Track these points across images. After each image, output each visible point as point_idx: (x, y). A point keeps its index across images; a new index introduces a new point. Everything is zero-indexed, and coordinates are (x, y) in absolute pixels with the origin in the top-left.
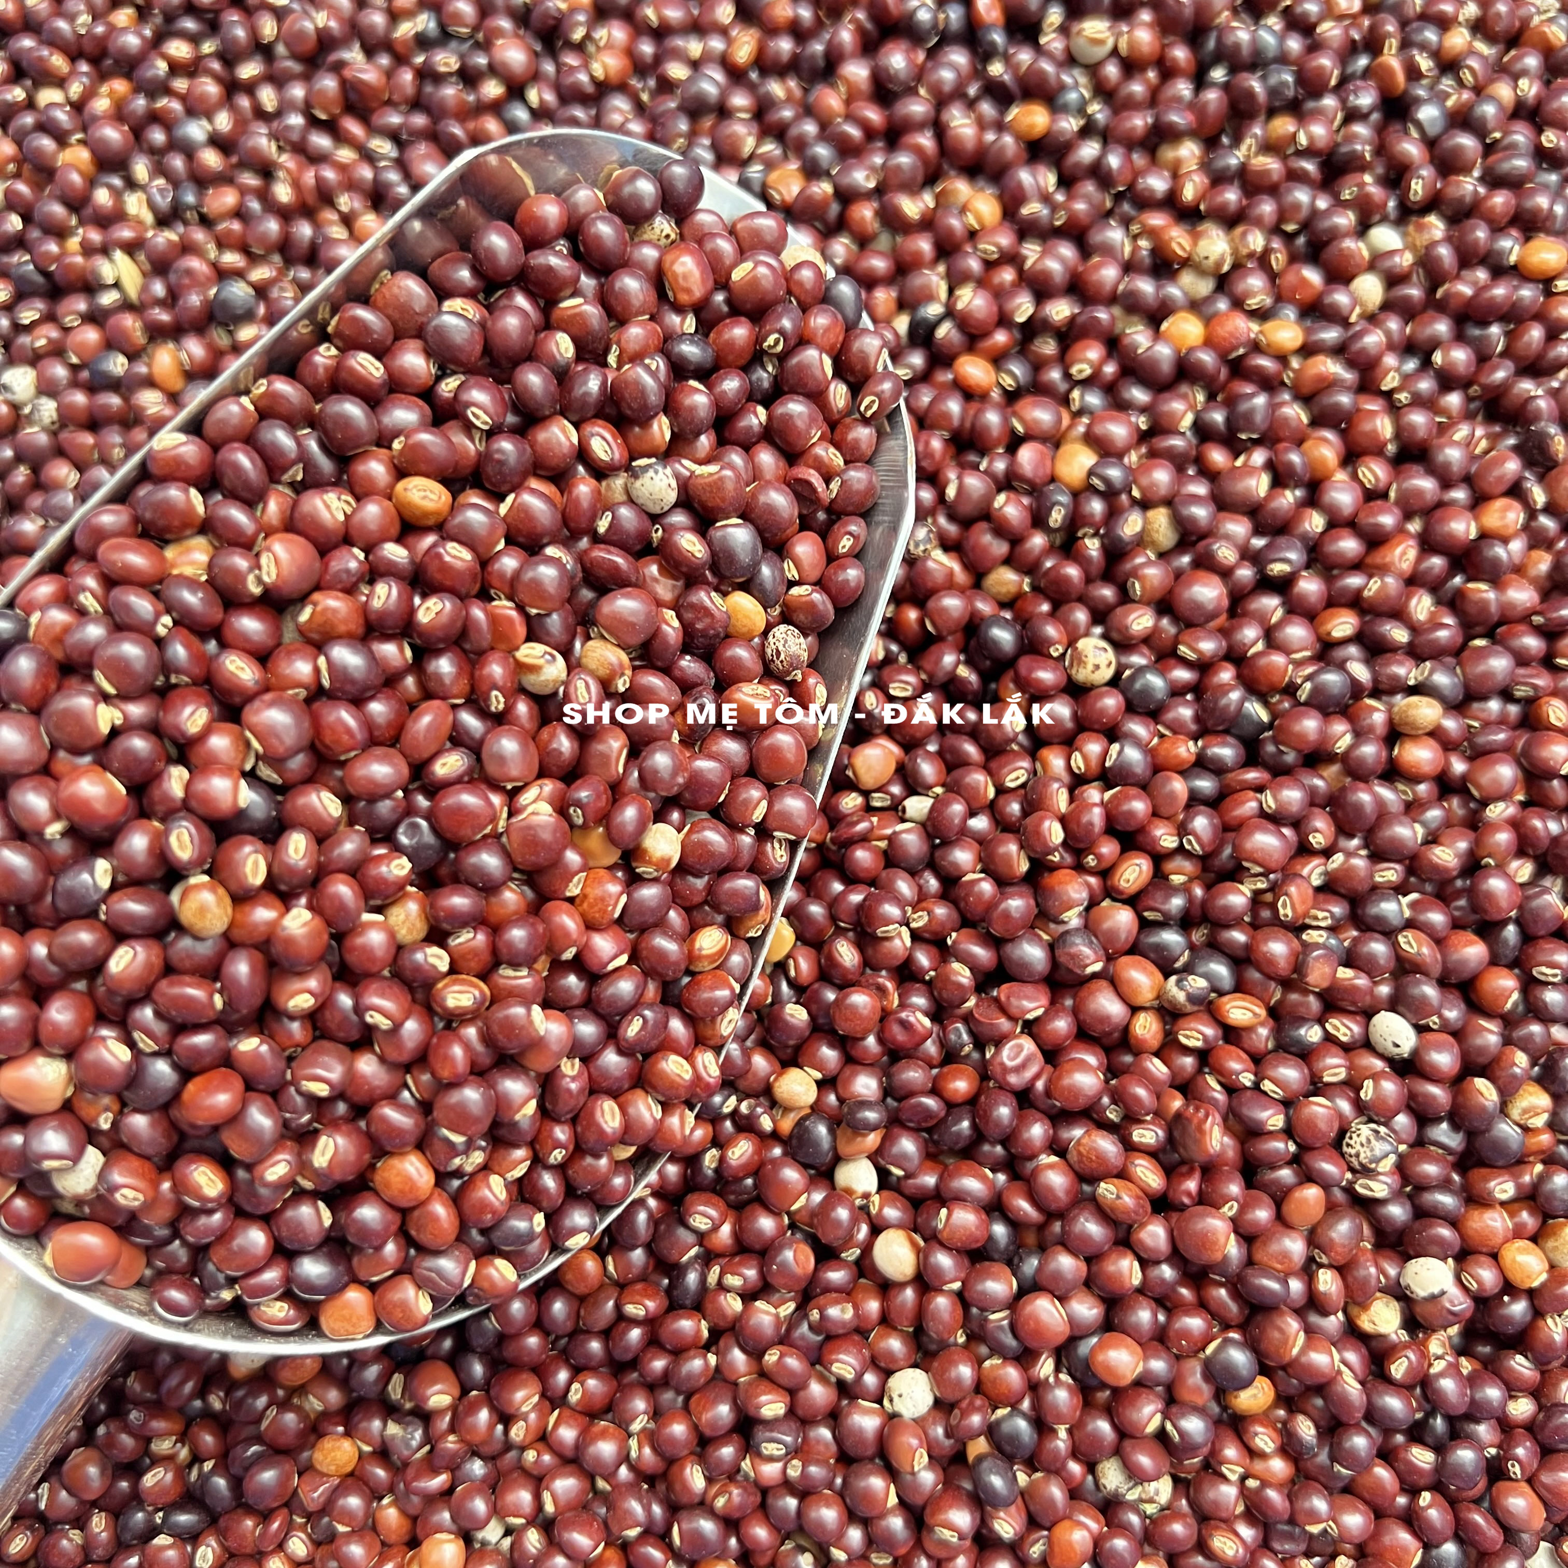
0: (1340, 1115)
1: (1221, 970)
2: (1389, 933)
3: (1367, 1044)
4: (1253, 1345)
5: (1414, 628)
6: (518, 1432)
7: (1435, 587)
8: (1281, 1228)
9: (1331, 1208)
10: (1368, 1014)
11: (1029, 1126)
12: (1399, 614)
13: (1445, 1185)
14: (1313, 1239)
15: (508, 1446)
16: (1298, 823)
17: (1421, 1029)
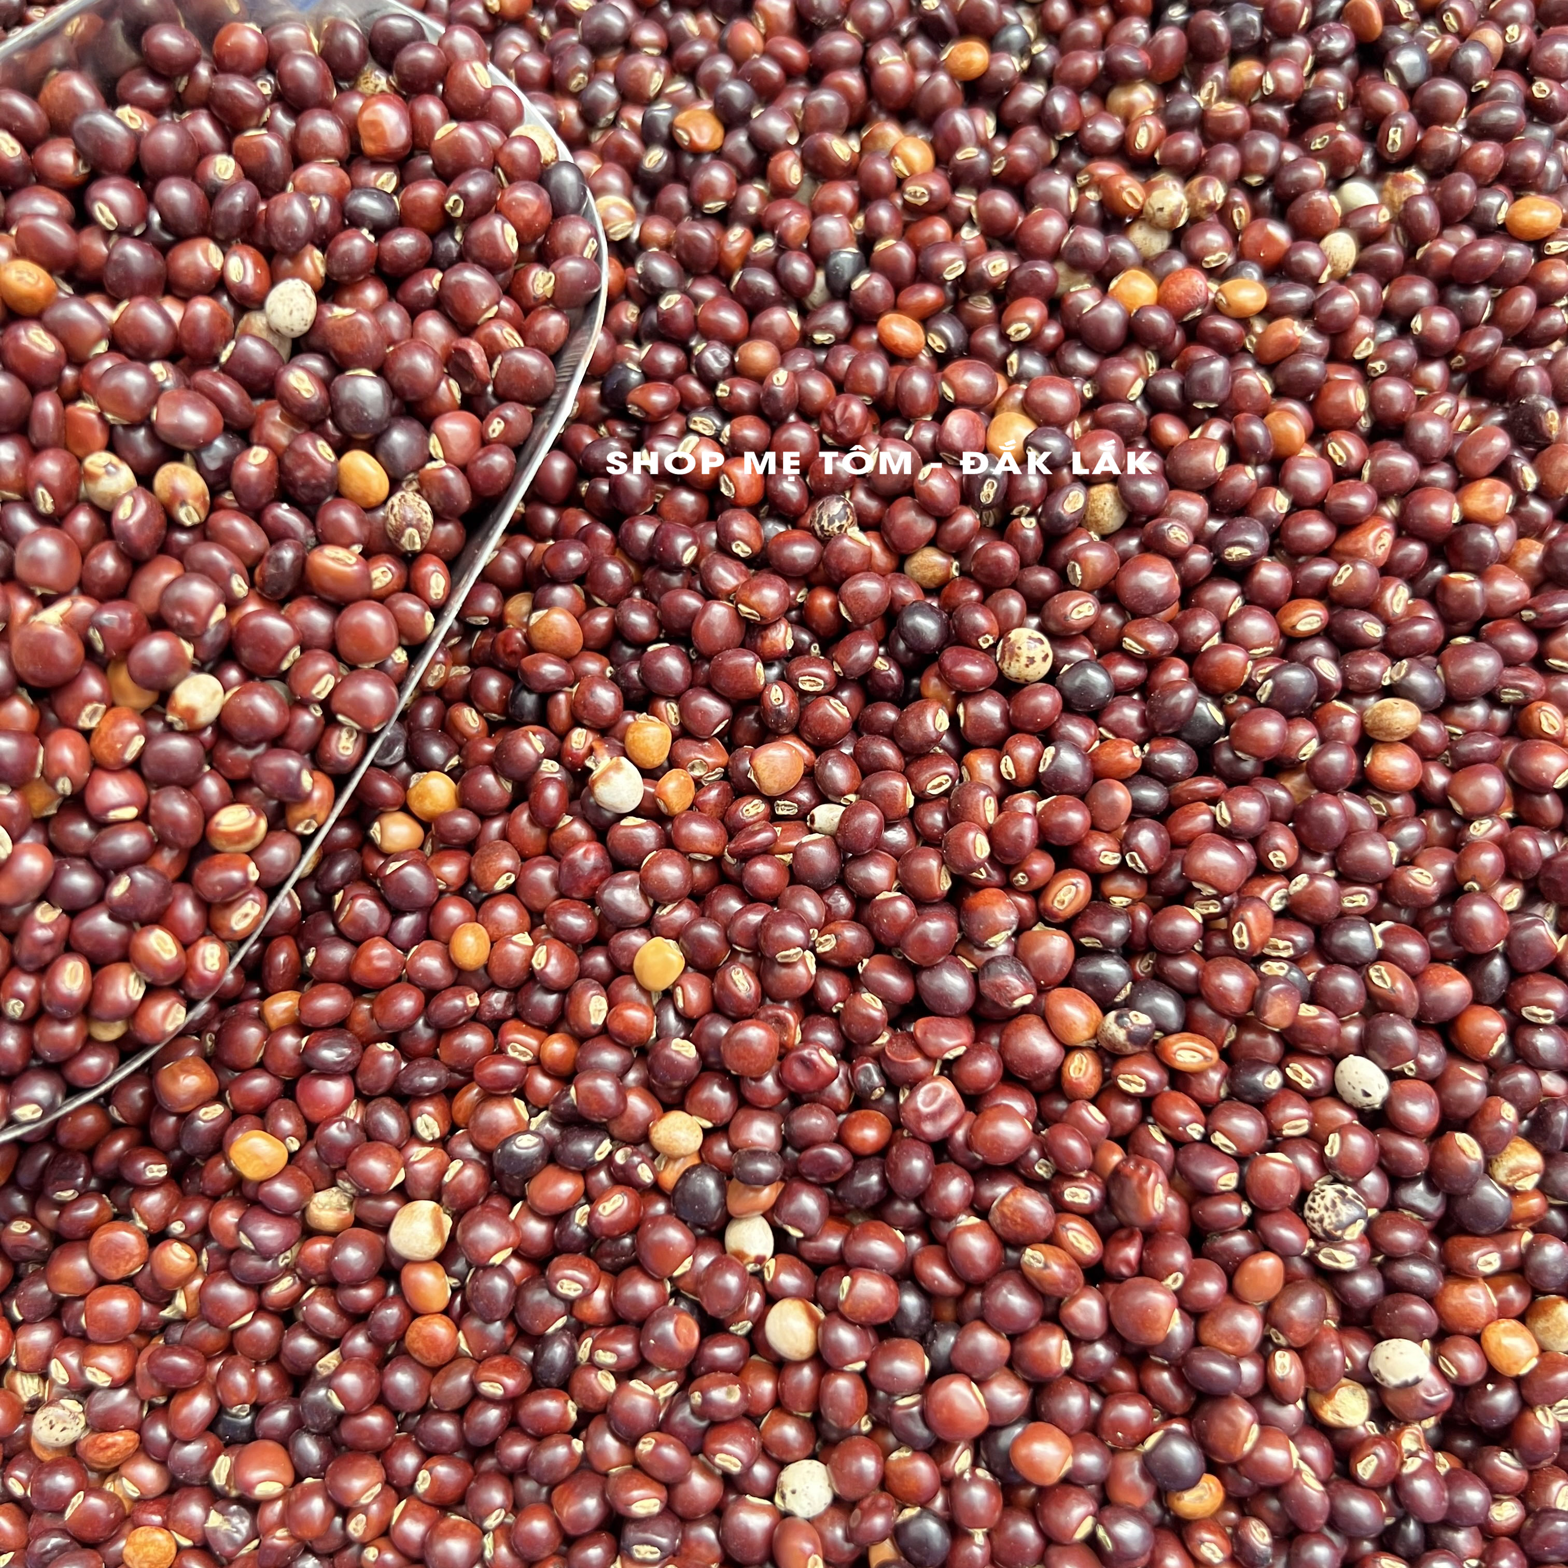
0: (1302, 1174)
1: (1167, 1005)
2: (1359, 966)
3: (1333, 1093)
4: (1198, 1438)
5: (1389, 623)
6: (357, 1527)
7: (1413, 578)
8: (1231, 1303)
9: (1290, 1281)
10: (1334, 1058)
11: (947, 1182)
12: (1372, 606)
13: (1420, 1255)
14: (1269, 1316)
15: (347, 1542)
16: (1256, 840)
17: (1394, 1076)
